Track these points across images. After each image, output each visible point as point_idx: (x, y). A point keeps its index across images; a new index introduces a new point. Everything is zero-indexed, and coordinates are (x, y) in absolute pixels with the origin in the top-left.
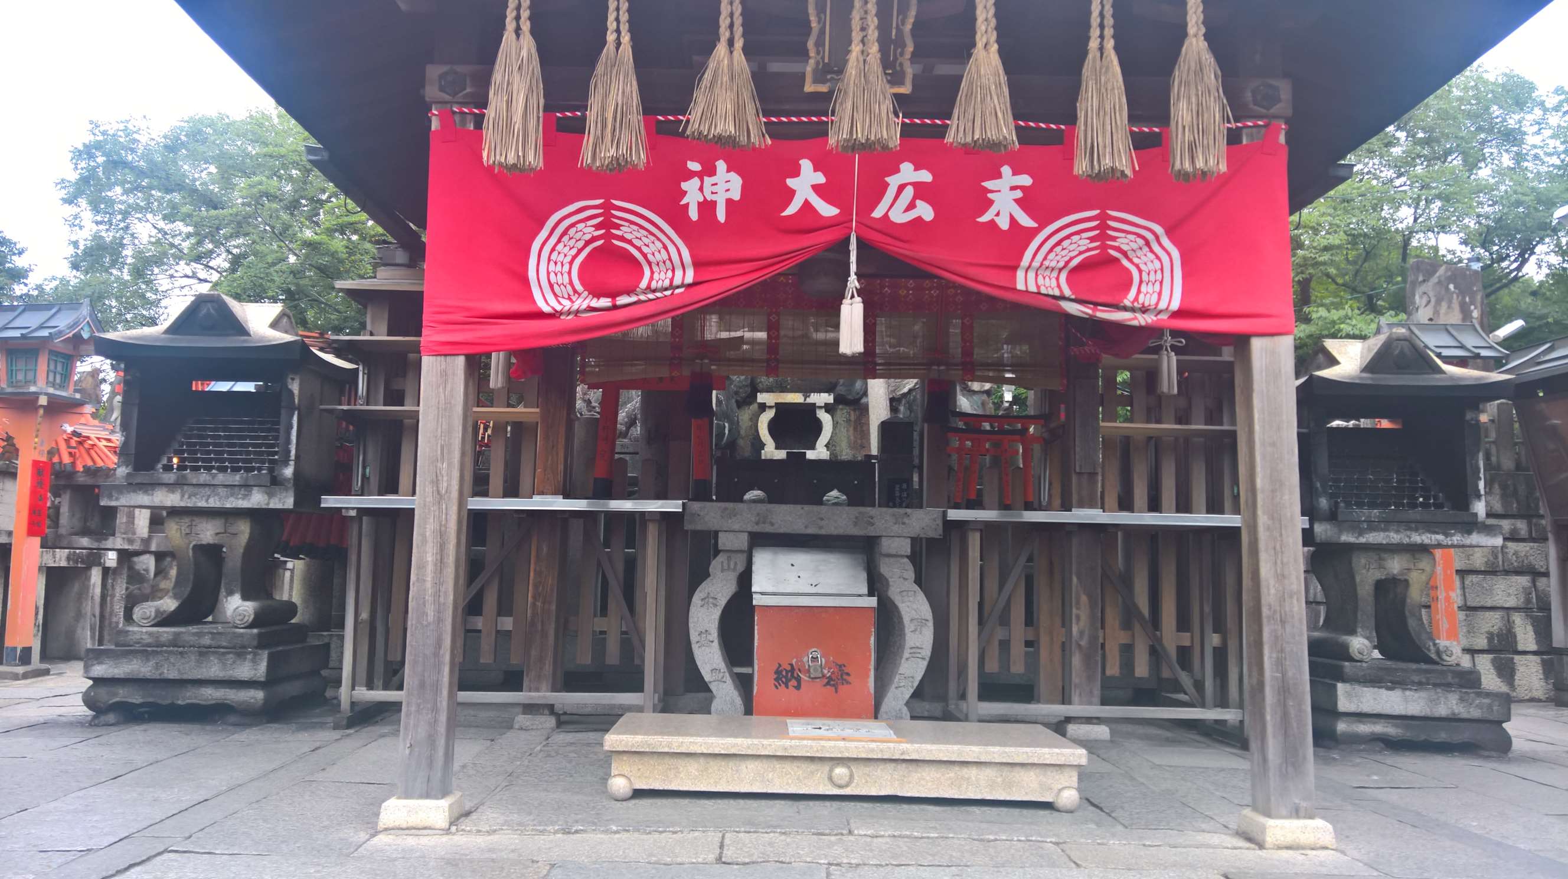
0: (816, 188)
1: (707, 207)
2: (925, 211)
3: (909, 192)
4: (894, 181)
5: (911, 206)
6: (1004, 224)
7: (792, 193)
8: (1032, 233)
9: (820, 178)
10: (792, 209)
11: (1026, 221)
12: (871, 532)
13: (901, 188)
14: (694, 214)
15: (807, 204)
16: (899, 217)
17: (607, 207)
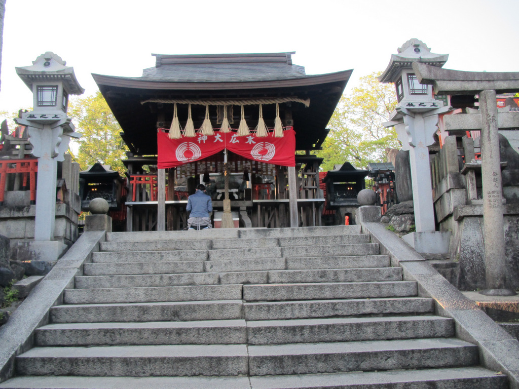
0: (220, 138)
1: (202, 141)
2: (238, 141)
3: (235, 138)
4: (233, 136)
5: (236, 140)
6: (250, 143)
7: (215, 138)
8: (255, 144)
9: (220, 136)
10: (215, 141)
11: (254, 143)
12: (238, 206)
13: (234, 138)
14: (200, 142)
15: (218, 140)
16: (234, 142)
17: (188, 143)
